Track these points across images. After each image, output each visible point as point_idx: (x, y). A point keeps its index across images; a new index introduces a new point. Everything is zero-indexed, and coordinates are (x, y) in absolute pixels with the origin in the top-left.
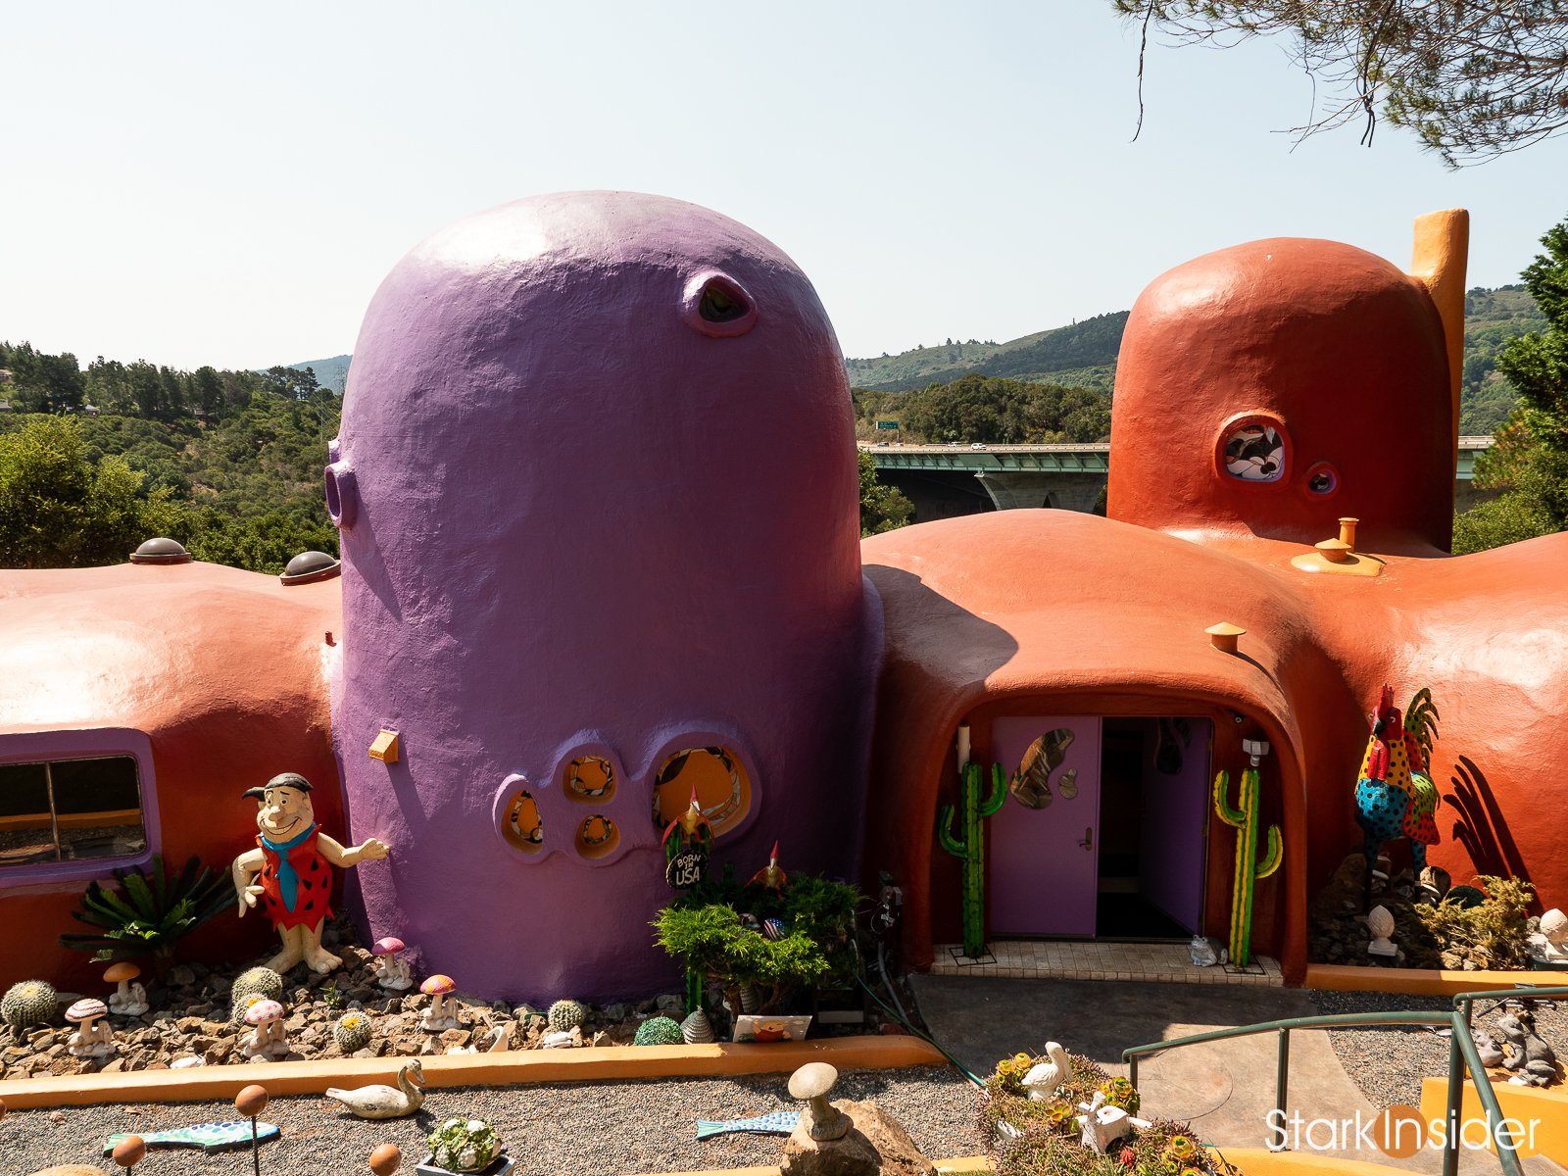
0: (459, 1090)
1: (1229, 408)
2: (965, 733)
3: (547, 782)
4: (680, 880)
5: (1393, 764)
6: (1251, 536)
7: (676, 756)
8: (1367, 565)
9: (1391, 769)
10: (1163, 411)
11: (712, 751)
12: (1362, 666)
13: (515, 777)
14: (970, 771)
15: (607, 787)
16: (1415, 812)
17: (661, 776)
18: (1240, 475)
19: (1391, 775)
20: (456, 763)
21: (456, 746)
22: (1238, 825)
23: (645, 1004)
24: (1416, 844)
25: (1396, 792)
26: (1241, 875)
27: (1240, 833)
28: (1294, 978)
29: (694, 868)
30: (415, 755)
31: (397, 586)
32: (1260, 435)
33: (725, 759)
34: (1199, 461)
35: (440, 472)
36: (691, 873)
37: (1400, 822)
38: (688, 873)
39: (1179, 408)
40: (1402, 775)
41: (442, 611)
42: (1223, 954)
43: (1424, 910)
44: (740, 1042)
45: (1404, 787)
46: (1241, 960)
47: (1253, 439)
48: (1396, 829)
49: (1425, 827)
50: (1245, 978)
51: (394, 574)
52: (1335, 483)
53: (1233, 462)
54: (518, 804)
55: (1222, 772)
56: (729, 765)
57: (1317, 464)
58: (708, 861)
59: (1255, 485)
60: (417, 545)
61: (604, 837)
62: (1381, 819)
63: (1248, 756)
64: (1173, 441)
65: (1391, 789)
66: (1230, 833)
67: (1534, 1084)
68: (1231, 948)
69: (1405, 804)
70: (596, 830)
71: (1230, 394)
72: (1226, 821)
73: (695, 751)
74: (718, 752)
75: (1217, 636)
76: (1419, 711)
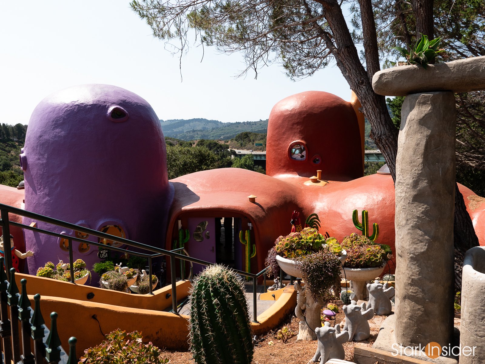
1: (292, 139)
2: (180, 222)
3: (71, 233)
4: (102, 256)
6: (298, 176)
7: (106, 227)
8: (322, 183)
10: (276, 140)
11: (115, 226)
13: (63, 232)
14: (180, 231)
15: (87, 235)
18: (295, 159)
20: (49, 229)
21: (49, 225)
22: (245, 244)
26: (247, 257)
27: (246, 246)
28: (260, 283)
29: (106, 254)
31: (36, 185)
32: (299, 147)
33: (119, 228)
34: (284, 154)
35: (46, 156)
36: (105, 255)
39: (279, 140)
41: (46, 191)
46: (248, 279)
50: (248, 283)
51: (35, 182)
52: (320, 161)
53: (293, 155)
54: (64, 240)
55: (241, 231)
56: (120, 230)
57: (315, 155)
58: (110, 252)
59: (298, 161)
60: (40, 175)
61: (87, 248)
63: (249, 227)
64: (278, 149)
70: (84, 246)
71: (292, 136)
72: (242, 243)
73: (111, 226)
74: (117, 227)
75: (250, 199)
76: (312, 219)
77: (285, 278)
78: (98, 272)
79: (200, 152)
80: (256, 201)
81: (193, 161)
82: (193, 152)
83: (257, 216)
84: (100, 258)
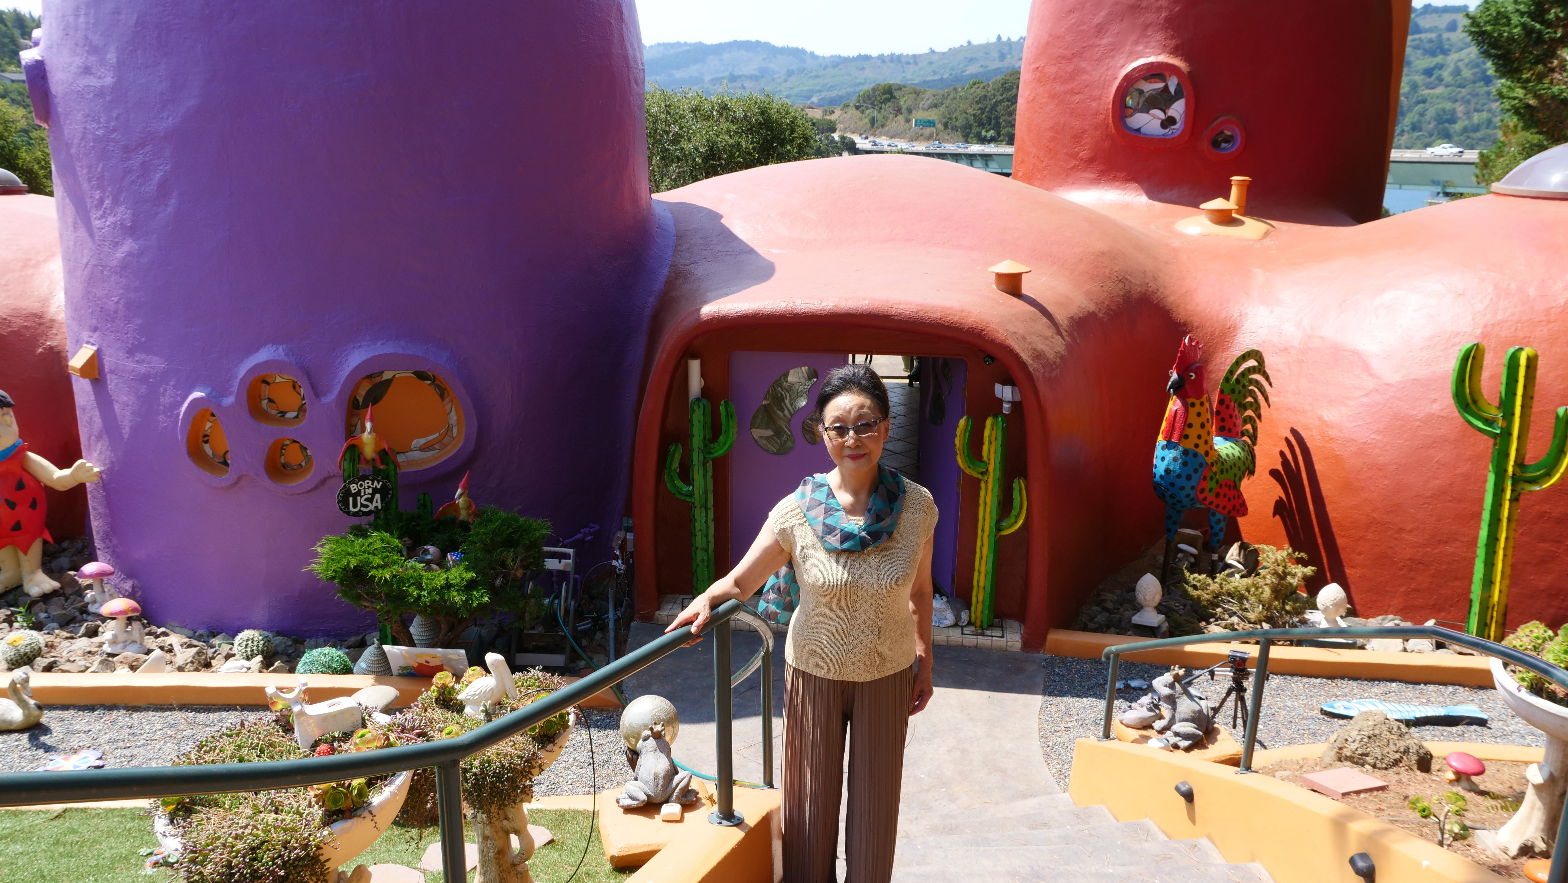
0: (92, 708)
1: (1131, 53)
2: (695, 366)
3: (229, 401)
4: (355, 506)
5: (1190, 426)
6: (1144, 199)
7: (378, 380)
8: (1253, 227)
9: (1188, 431)
10: (1064, 58)
11: (421, 376)
12: (1210, 330)
13: (197, 394)
14: (696, 408)
15: (302, 409)
16: (1212, 478)
17: (361, 400)
18: (1138, 130)
19: (1187, 437)
20: (143, 379)
21: (143, 361)
22: (980, 477)
23: (353, 639)
24: (1214, 514)
25: (1191, 455)
26: (983, 530)
27: (983, 485)
28: (1032, 642)
29: (373, 495)
30: (112, 372)
31: (85, 186)
32: (1161, 85)
33: (438, 386)
34: (1097, 114)
35: (112, 56)
36: (370, 500)
37: (1193, 488)
38: (366, 500)
39: (1079, 54)
40: (1199, 437)
41: (123, 213)
42: (964, 616)
43: (1199, 581)
44: (400, 675)
45: (1201, 451)
46: (982, 622)
47: (1154, 90)
48: (1188, 496)
49: (1225, 496)
50: (983, 641)
51: (82, 173)
52: (1239, 142)
53: (1131, 115)
54: (209, 425)
55: (965, 417)
56: (442, 393)
57: (1221, 119)
58: (392, 489)
59: (1151, 140)
60: (97, 139)
61: (303, 464)
62: (1172, 485)
63: (1001, 401)
64: (1074, 92)
65: (1185, 452)
66: (974, 486)
67: (1176, 747)
68: (973, 609)
69: (1200, 470)
70: (293, 456)
71: (1133, 38)
72: (968, 471)
73: (400, 375)
74: (428, 378)
75: (999, 276)
76: (1243, 374)
77: (1136, 619)
78: (333, 578)
79: (763, 113)
80: (1026, 290)
81: (739, 144)
82: (740, 114)
83: (1038, 356)
84: (348, 513)
